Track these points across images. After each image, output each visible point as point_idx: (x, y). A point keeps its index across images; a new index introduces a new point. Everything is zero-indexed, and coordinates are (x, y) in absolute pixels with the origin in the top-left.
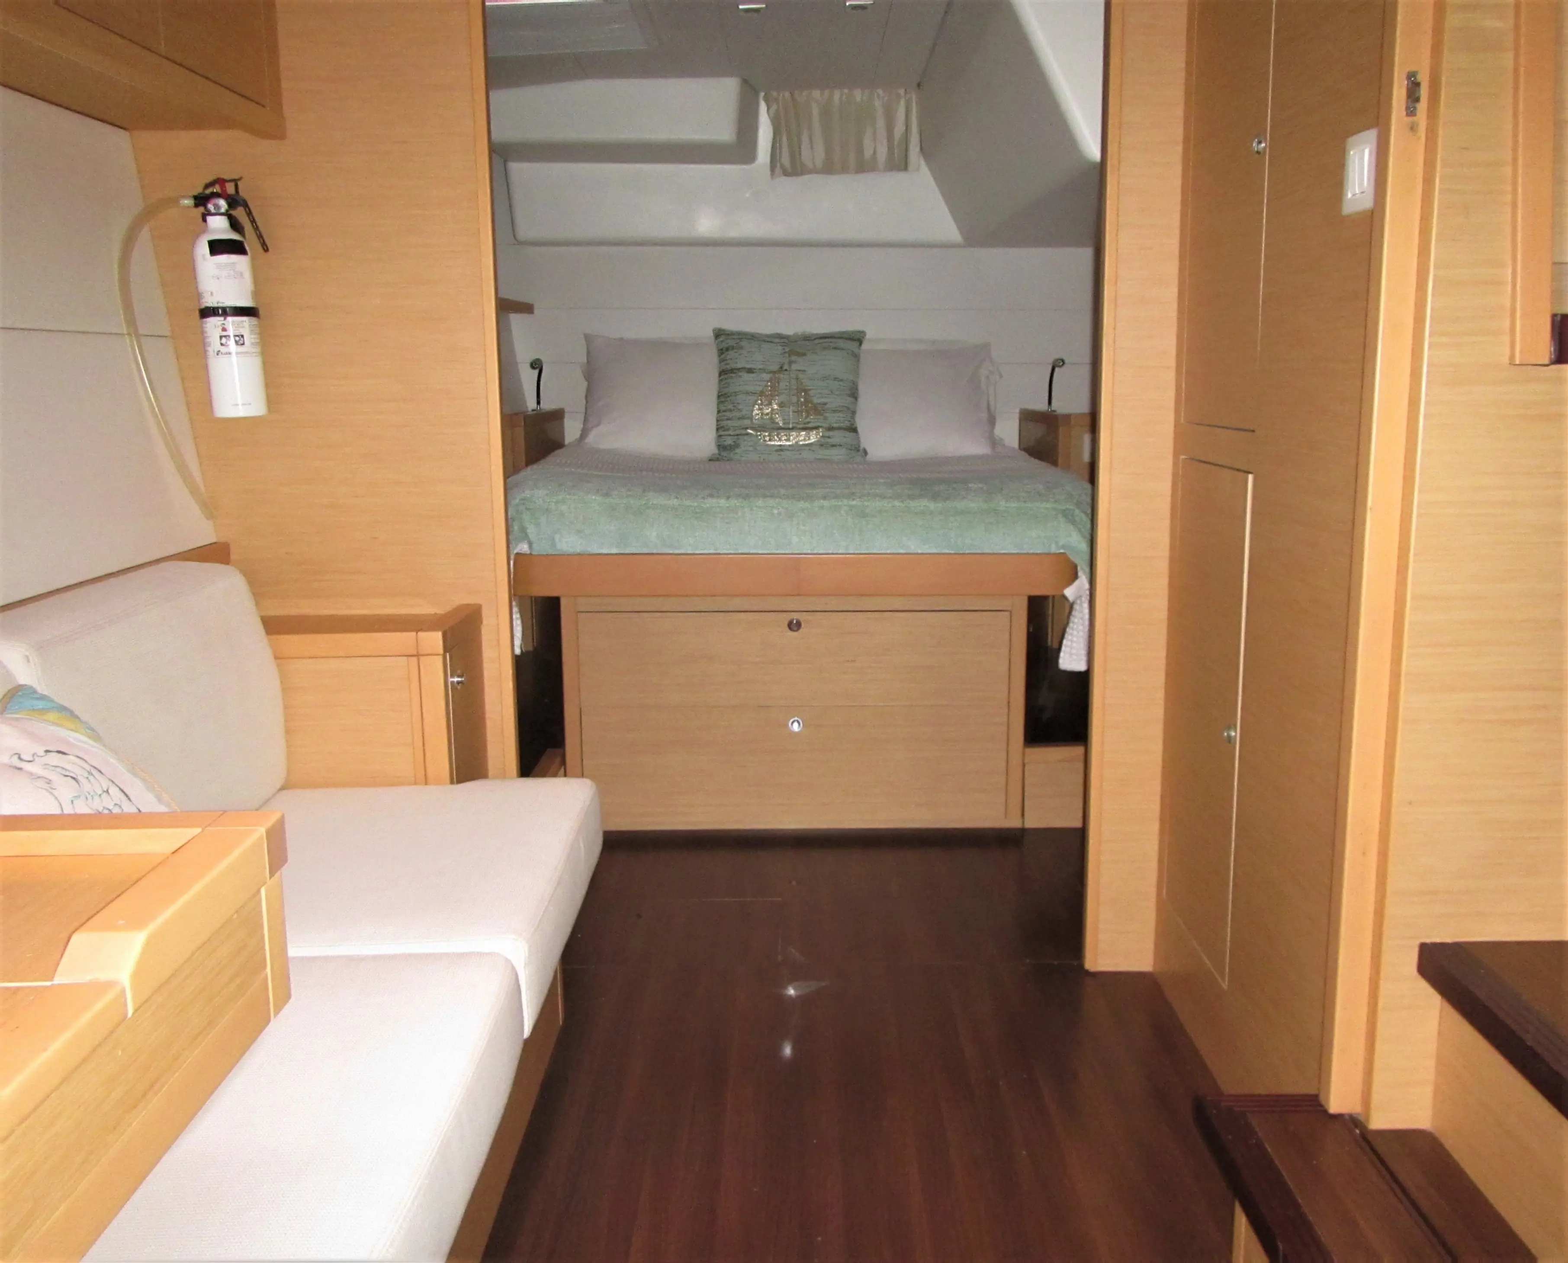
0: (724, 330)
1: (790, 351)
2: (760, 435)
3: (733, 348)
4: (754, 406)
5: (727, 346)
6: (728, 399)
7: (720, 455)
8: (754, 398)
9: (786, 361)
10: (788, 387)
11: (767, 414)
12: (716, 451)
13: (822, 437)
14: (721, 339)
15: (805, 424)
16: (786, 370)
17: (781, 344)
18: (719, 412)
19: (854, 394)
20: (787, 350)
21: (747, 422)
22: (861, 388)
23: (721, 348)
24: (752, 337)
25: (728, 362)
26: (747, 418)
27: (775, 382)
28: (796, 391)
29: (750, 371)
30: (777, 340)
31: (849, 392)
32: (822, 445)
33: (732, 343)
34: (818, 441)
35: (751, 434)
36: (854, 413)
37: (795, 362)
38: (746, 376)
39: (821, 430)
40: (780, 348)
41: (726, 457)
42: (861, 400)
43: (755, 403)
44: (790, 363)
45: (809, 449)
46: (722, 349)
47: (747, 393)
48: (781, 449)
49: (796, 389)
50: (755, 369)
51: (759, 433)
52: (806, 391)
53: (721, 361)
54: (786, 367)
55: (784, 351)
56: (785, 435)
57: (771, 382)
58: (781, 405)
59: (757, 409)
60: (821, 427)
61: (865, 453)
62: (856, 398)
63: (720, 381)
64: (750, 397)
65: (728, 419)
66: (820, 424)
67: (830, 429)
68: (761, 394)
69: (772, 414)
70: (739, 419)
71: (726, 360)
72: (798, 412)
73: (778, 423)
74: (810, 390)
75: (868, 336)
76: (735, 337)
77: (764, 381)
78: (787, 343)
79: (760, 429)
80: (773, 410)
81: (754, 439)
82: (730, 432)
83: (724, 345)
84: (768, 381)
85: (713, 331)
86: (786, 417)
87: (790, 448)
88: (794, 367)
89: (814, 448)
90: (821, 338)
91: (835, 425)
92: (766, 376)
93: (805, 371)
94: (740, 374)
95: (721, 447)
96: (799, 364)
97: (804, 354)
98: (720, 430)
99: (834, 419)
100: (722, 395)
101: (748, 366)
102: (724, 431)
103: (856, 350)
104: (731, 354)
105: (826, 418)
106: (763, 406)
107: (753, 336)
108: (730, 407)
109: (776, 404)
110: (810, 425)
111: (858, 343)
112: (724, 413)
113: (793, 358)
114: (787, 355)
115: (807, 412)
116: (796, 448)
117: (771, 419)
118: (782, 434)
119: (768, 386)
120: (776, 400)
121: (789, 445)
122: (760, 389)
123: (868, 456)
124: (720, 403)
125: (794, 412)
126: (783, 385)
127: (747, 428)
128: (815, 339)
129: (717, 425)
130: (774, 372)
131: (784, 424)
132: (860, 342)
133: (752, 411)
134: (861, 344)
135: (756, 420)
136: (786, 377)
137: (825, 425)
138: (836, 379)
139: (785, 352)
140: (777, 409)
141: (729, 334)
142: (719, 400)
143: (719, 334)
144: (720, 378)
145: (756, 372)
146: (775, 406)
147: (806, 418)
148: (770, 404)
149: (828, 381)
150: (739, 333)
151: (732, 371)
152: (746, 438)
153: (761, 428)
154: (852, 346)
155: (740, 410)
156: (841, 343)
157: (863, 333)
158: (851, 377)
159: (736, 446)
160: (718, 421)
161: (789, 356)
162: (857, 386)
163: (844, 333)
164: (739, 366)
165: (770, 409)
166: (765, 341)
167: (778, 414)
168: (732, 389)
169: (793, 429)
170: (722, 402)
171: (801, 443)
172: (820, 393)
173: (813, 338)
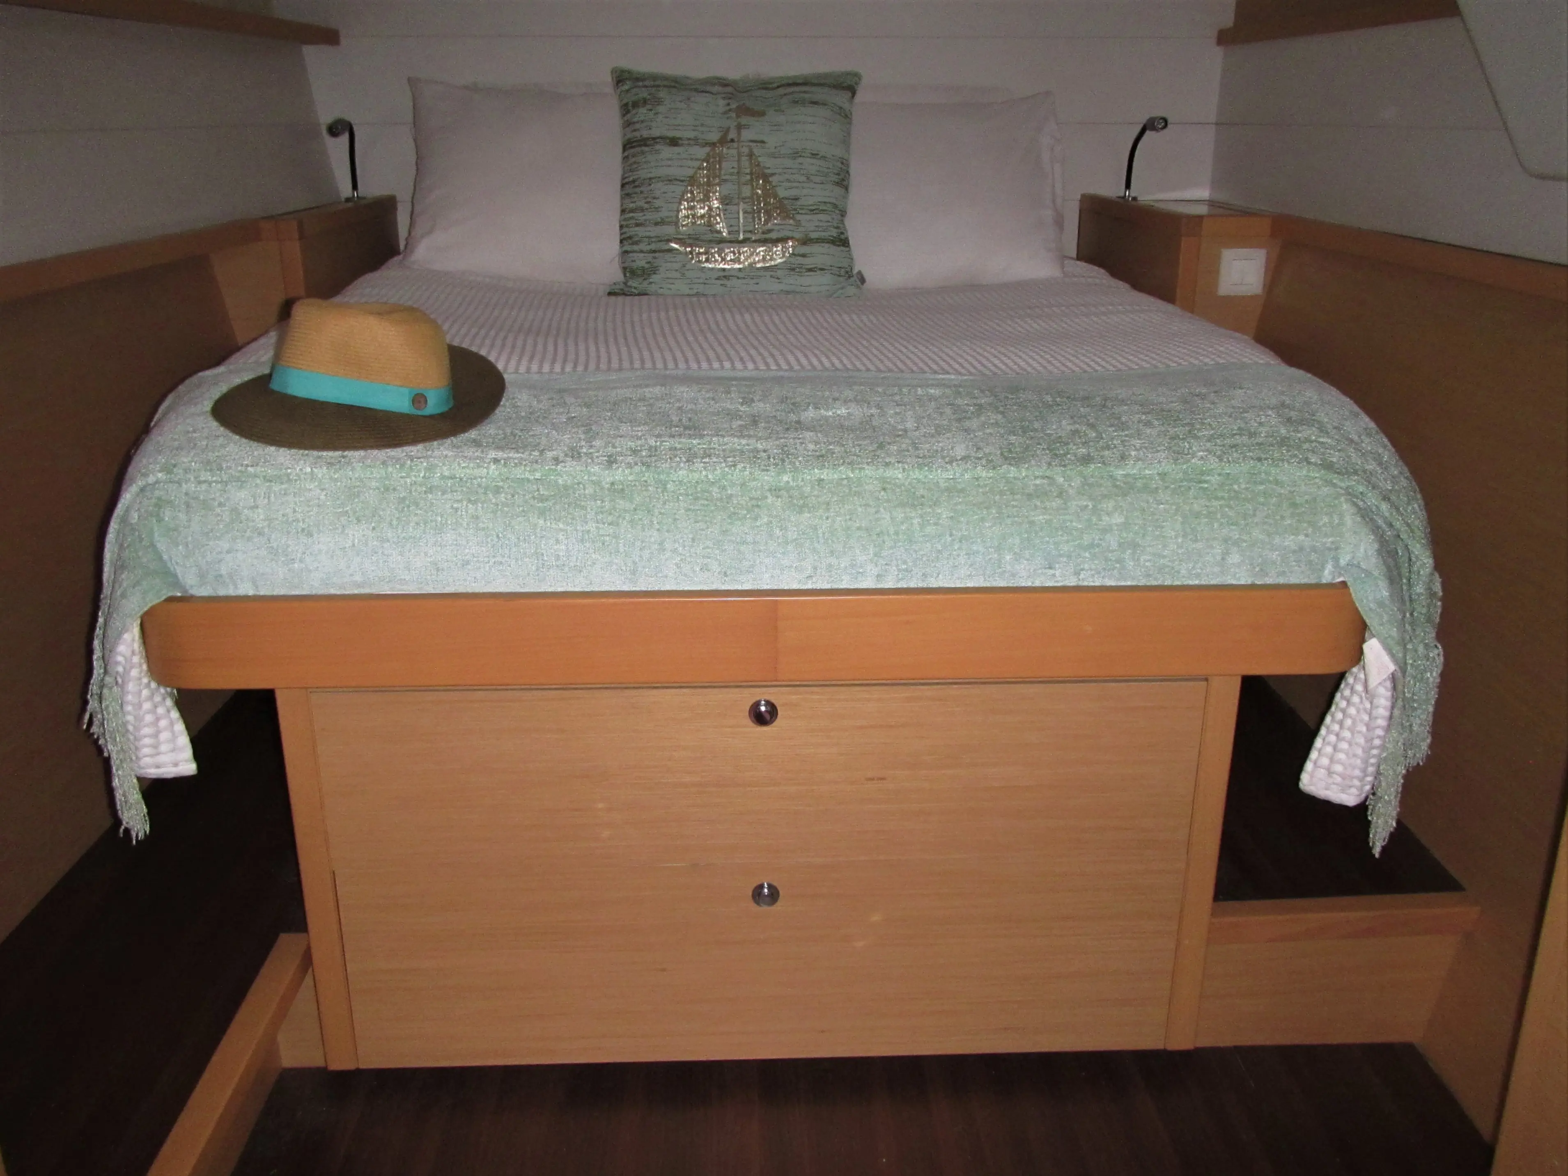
0: (629, 72)
1: (738, 107)
2: (691, 252)
3: (645, 102)
4: (680, 204)
5: (635, 98)
6: (638, 190)
7: (625, 283)
8: (678, 189)
9: (733, 124)
10: (736, 171)
11: (702, 216)
12: (619, 277)
13: (793, 255)
14: (626, 87)
15: (763, 233)
16: (732, 141)
17: (723, 96)
18: (623, 211)
19: (843, 182)
20: (734, 106)
21: (669, 230)
22: (855, 169)
23: (625, 102)
24: (676, 84)
25: (637, 126)
26: (669, 223)
27: (714, 161)
28: (748, 177)
29: (674, 142)
30: (716, 89)
31: (835, 178)
32: (793, 269)
33: (643, 93)
34: (785, 262)
35: (677, 250)
36: (843, 213)
37: (747, 127)
38: (667, 152)
39: (791, 244)
40: (722, 102)
41: (635, 288)
42: (853, 190)
43: (682, 199)
44: (739, 127)
45: (771, 276)
46: (626, 105)
47: (670, 180)
48: (725, 275)
49: (751, 174)
50: (680, 139)
51: (689, 249)
52: (766, 177)
53: (628, 124)
54: (732, 135)
55: (728, 108)
56: (731, 252)
57: (707, 162)
58: (725, 201)
59: (685, 209)
60: (792, 238)
61: (863, 280)
62: (847, 188)
63: (625, 158)
64: (672, 188)
65: (637, 225)
66: (790, 234)
67: (806, 241)
68: (692, 180)
69: (710, 216)
70: (656, 224)
71: (634, 123)
72: (752, 214)
73: (719, 232)
74: (773, 174)
75: (864, 81)
76: (647, 83)
77: (697, 159)
78: (732, 94)
79: (690, 241)
80: (710, 209)
81: (680, 258)
82: (643, 246)
83: (630, 98)
84: (704, 160)
85: (612, 72)
86: (733, 222)
87: (741, 275)
88: (746, 135)
89: (779, 273)
90: (789, 85)
91: (814, 235)
92: (701, 152)
93: (763, 142)
94: (657, 147)
95: (629, 271)
96: (754, 130)
97: (762, 114)
98: (625, 242)
99: (810, 224)
100: (627, 183)
101: (671, 134)
102: (633, 244)
103: (846, 106)
104: (642, 112)
105: (798, 224)
106: (696, 203)
107: (676, 82)
108: (641, 203)
109: (716, 199)
110: (774, 235)
111: (850, 94)
112: (631, 215)
113: (744, 120)
114: (734, 115)
115: (768, 213)
116: (751, 273)
117: (710, 225)
118: (727, 251)
119: (703, 169)
120: (716, 191)
121: (740, 269)
122: (691, 172)
123: (865, 285)
124: (626, 196)
125: (745, 212)
126: (728, 166)
127: (669, 241)
128: (778, 87)
129: (621, 234)
130: (713, 145)
131: (729, 233)
132: (852, 91)
133: (679, 211)
134: (854, 94)
135: (683, 226)
136: (734, 152)
137: (797, 235)
138: (814, 155)
139: (730, 110)
140: (718, 208)
141: (637, 79)
142: (624, 192)
143: (621, 77)
144: (626, 154)
145: (682, 145)
146: (715, 202)
147: (766, 222)
148: (707, 198)
149: (800, 160)
150: (654, 77)
151: (644, 142)
152: (668, 256)
153: (693, 240)
154: (840, 99)
155: (657, 209)
156: (820, 94)
157: (857, 75)
158: (839, 152)
159: (654, 270)
160: (621, 227)
161: (738, 116)
162: (848, 166)
163: (826, 76)
164: (656, 132)
165: (706, 208)
166: (696, 90)
167: (719, 215)
168: (643, 174)
169: (745, 241)
170: (628, 195)
171: (759, 265)
172: (788, 180)
173: (775, 85)
